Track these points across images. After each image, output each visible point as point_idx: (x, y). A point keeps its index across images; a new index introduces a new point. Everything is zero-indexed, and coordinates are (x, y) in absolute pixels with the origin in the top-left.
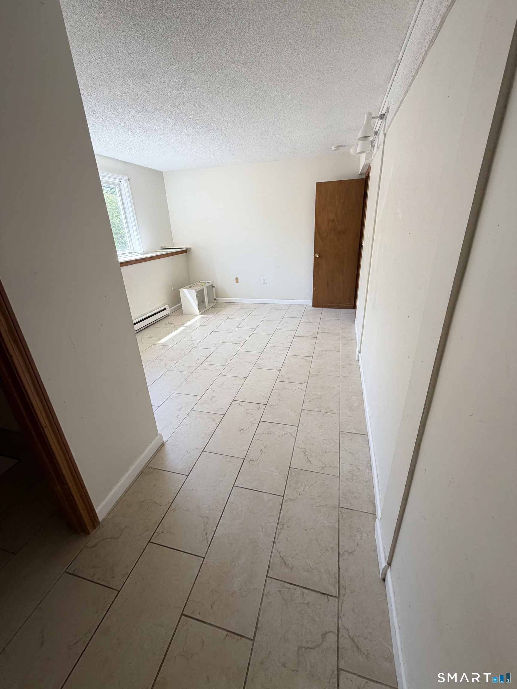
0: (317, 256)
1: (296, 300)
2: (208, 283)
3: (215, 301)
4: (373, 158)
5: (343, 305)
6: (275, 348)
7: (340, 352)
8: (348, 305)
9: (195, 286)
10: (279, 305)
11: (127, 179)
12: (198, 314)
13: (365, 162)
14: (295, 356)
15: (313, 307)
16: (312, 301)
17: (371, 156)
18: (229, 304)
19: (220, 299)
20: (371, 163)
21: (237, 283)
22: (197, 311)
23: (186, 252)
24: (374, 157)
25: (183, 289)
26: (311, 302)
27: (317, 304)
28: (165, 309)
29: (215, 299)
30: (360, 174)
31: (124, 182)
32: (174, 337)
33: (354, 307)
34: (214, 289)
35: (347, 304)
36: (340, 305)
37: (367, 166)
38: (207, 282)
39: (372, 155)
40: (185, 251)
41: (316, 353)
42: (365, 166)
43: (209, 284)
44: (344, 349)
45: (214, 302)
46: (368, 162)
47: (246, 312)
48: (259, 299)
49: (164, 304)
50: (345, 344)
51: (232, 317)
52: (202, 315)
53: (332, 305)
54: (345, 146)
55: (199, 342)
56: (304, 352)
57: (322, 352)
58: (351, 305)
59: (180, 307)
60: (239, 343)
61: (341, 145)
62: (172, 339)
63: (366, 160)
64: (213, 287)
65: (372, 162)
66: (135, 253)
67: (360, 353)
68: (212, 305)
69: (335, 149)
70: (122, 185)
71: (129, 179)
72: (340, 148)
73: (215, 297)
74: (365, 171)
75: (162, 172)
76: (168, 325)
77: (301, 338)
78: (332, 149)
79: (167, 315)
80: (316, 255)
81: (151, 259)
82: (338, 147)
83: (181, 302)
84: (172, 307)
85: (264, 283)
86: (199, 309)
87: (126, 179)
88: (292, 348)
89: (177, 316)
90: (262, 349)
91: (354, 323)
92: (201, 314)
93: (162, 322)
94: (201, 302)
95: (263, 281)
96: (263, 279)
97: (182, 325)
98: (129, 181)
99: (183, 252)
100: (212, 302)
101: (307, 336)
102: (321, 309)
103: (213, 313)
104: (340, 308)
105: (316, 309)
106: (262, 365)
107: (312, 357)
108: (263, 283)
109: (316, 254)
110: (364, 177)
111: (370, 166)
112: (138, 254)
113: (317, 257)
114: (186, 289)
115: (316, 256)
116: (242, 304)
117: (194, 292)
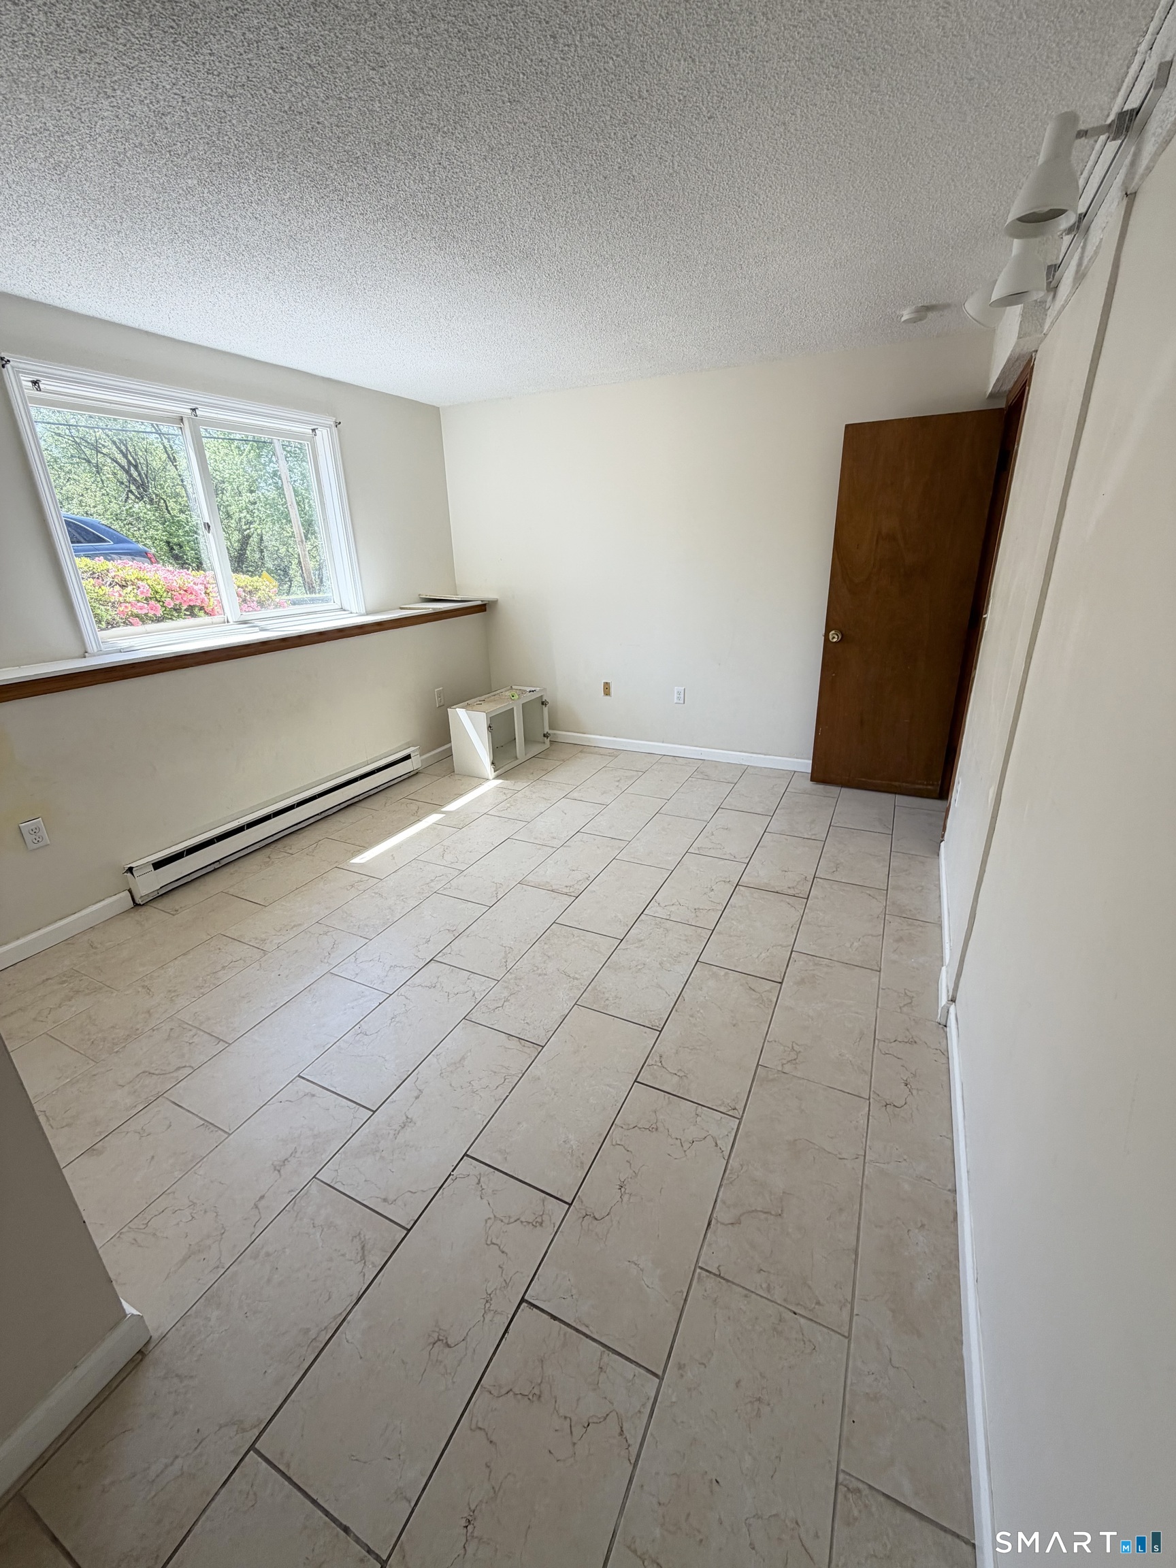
0: (834, 638)
1: (765, 755)
2: (530, 691)
3: (547, 741)
4: (1049, 330)
5: (904, 784)
6: (668, 924)
7: (882, 973)
8: (921, 787)
9: (491, 701)
10: (716, 764)
11: (332, 423)
12: (491, 777)
13: (1017, 344)
14: (722, 972)
15: (812, 780)
16: (811, 762)
17: (1042, 326)
18: (581, 752)
19: (563, 735)
20: (1036, 351)
21: (608, 697)
22: (489, 771)
23: (485, 610)
24: (1053, 323)
25: (457, 709)
26: (806, 765)
27: (824, 772)
28: (408, 757)
29: (545, 736)
30: (992, 396)
31: (322, 433)
32: (399, 847)
33: (943, 791)
34: (546, 710)
35: (918, 784)
36: (897, 784)
37: (1017, 364)
38: (528, 689)
39: (1044, 320)
40: (482, 608)
41: (799, 963)
42: (1011, 362)
43: (529, 697)
44: (894, 962)
45: (544, 743)
46: (1028, 347)
47: (619, 781)
48: (663, 742)
49: (408, 743)
50: (900, 939)
51: (575, 795)
52: (500, 781)
53: (870, 781)
54: (946, 306)
55: (457, 873)
56: (755, 956)
57: (816, 964)
58: (929, 787)
59: (449, 754)
60: (565, 890)
61: (934, 303)
62: (391, 853)
63: (1019, 338)
64: (543, 703)
65: (1040, 348)
66: (345, 610)
67: (953, 1000)
68: (537, 749)
69: (912, 316)
70: (318, 438)
71: (338, 424)
72: (931, 315)
73: (547, 730)
74: (1008, 387)
75: (439, 408)
76: (402, 803)
77: (757, 894)
78: (903, 319)
79: (412, 774)
80: (831, 633)
81: (381, 627)
82: (924, 311)
83: (450, 742)
84: (424, 754)
85: (678, 701)
86: (493, 763)
87: (329, 423)
88: (720, 933)
89: (437, 778)
90: (627, 925)
91: (938, 855)
92: (497, 777)
93: (390, 793)
94: (502, 748)
95: (676, 696)
96: (676, 692)
97: (436, 807)
98: (339, 431)
99: (476, 609)
100: (539, 742)
101: (777, 889)
102: (834, 790)
103: (531, 776)
104: (895, 793)
105: (821, 787)
106: (607, 995)
107: (781, 983)
108: (676, 701)
109: (833, 632)
110: (1002, 404)
111: (1030, 360)
112: (351, 613)
113: (835, 640)
114: (464, 710)
115: (831, 637)
116: (614, 753)
117: (482, 719)
